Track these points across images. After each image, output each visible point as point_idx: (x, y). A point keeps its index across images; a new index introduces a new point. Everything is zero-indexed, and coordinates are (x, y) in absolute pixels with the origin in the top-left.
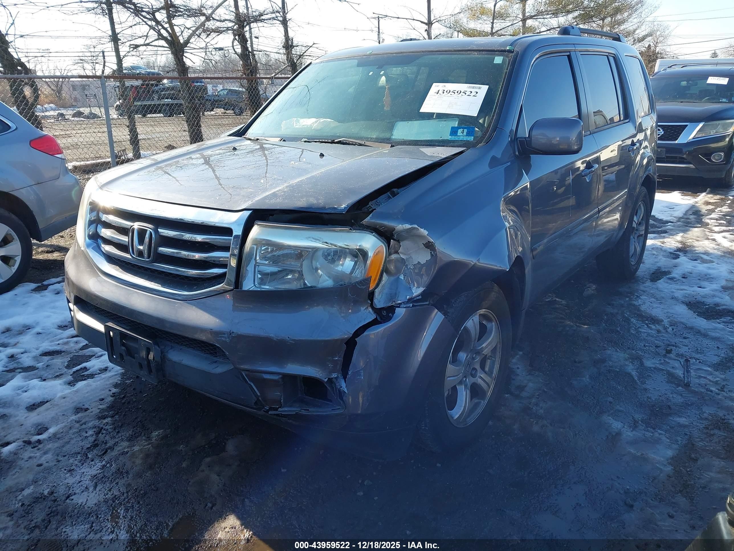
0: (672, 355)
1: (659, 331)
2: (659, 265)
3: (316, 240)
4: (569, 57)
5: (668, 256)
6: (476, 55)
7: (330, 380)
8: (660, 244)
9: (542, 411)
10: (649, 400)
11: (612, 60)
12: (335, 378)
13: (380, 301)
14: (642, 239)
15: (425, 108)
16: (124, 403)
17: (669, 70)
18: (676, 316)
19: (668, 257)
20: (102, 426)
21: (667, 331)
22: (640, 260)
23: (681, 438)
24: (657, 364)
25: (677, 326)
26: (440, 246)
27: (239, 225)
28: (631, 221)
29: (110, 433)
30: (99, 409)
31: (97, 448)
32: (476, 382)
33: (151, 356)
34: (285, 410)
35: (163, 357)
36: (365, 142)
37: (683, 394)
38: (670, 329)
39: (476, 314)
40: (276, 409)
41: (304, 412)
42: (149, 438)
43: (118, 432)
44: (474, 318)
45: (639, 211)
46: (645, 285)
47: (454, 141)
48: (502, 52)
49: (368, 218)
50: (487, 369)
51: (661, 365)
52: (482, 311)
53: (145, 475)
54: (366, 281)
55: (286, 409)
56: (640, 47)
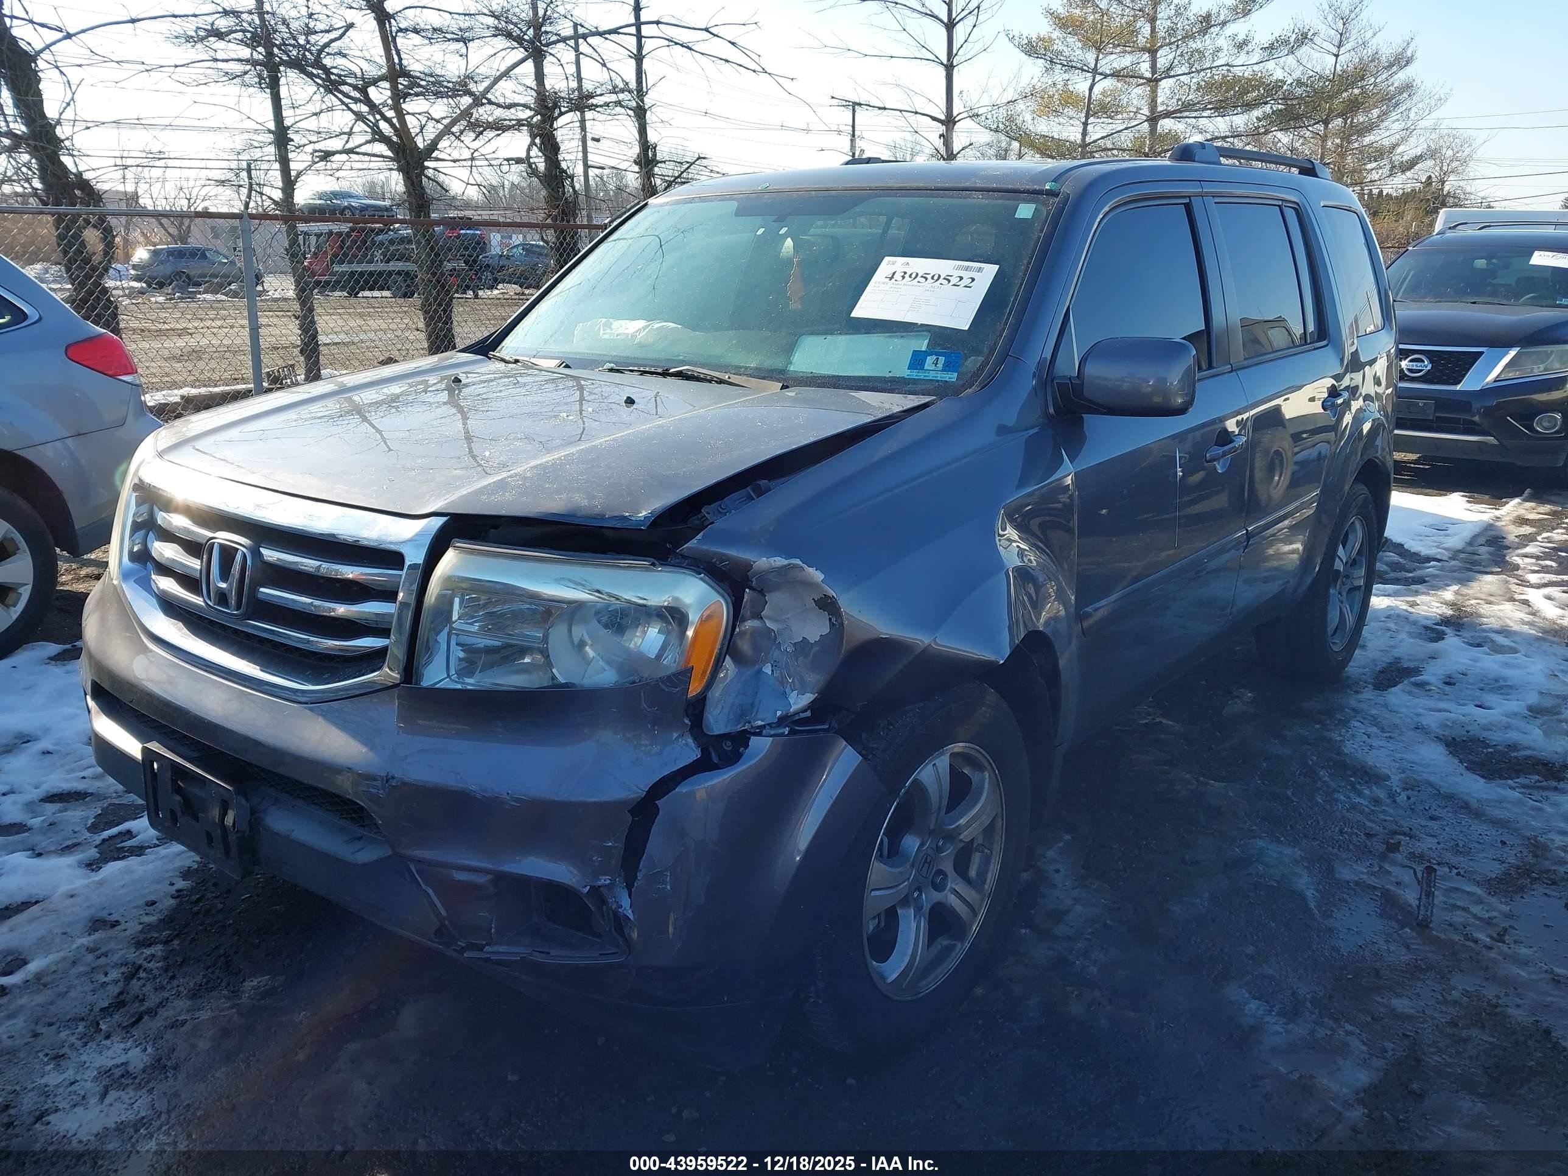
0: (1398, 857)
1: (1376, 801)
2: (1397, 653)
3: (577, 584)
4: (1188, 208)
5: (1420, 634)
6: (979, 199)
7: (595, 889)
8: (1404, 607)
9: (1093, 970)
10: (1334, 954)
11: (1291, 215)
12: (605, 886)
13: (717, 721)
14: (1359, 596)
15: (865, 309)
16: (198, 912)
17: (1449, 234)
18: (1420, 769)
19: (1419, 636)
20: (140, 962)
21: (1395, 801)
22: (1354, 640)
23: (1394, 1043)
24: (1363, 873)
25: (1419, 791)
26: (851, 606)
27: (417, 546)
28: (1330, 556)
29: (155, 978)
30: (141, 924)
31: (122, 1010)
32: (943, 900)
33: (229, 820)
34: (499, 950)
35: (254, 821)
36: (731, 376)
37: (1413, 944)
38: (1403, 796)
39: (942, 754)
40: (481, 948)
41: (539, 958)
42: (236, 993)
43: (173, 978)
44: (937, 761)
45: (1351, 537)
46: (1360, 696)
47: (915, 381)
48: (1033, 194)
49: (694, 541)
50: (973, 873)
51: (1372, 878)
52: (959, 747)
53: (213, 1076)
54: (684, 675)
55: (501, 949)
56: (1410, 181)
